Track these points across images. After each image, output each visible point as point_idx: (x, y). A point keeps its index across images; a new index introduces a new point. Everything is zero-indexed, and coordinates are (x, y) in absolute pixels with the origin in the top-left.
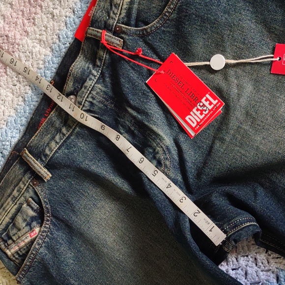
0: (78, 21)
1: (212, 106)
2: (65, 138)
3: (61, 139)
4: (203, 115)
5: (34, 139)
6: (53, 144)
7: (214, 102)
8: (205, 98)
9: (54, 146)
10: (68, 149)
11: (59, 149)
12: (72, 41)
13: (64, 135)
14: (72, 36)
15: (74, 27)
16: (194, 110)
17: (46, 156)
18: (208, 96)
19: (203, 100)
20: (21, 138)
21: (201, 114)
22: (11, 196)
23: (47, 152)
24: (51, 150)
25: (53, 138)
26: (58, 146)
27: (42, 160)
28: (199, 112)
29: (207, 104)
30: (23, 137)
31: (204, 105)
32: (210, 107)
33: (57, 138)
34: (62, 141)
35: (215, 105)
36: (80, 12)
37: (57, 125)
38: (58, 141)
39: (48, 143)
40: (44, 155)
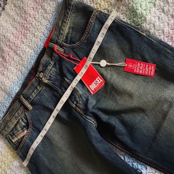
0: (46, 39)
1: (100, 82)
2: (39, 91)
3: (37, 92)
4: (97, 86)
5: (25, 91)
6: (33, 94)
7: (101, 80)
8: (97, 78)
9: (34, 95)
10: (40, 96)
11: (36, 96)
12: (43, 48)
13: (38, 90)
14: (43, 45)
15: (44, 41)
16: (93, 83)
17: (30, 99)
18: (98, 77)
19: (97, 79)
20: (20, 90)
21: (96, 85)
22: (15, 116)
23: (31, 97)
24: (32, 96)
25: (33, 91)
26: (36, 95)
27: (28, 101)
28: (95, 84)
29: (98, 81)
30: (20, 89)
31: (97, 81)
32: (99, 83)
33: (35, 91)
34: (37, 93)
35: (101, 82)
36: (47, 35)
37: (35, 86)
38: (35, 92)
39: (31, 94)
40: (29, 98)
